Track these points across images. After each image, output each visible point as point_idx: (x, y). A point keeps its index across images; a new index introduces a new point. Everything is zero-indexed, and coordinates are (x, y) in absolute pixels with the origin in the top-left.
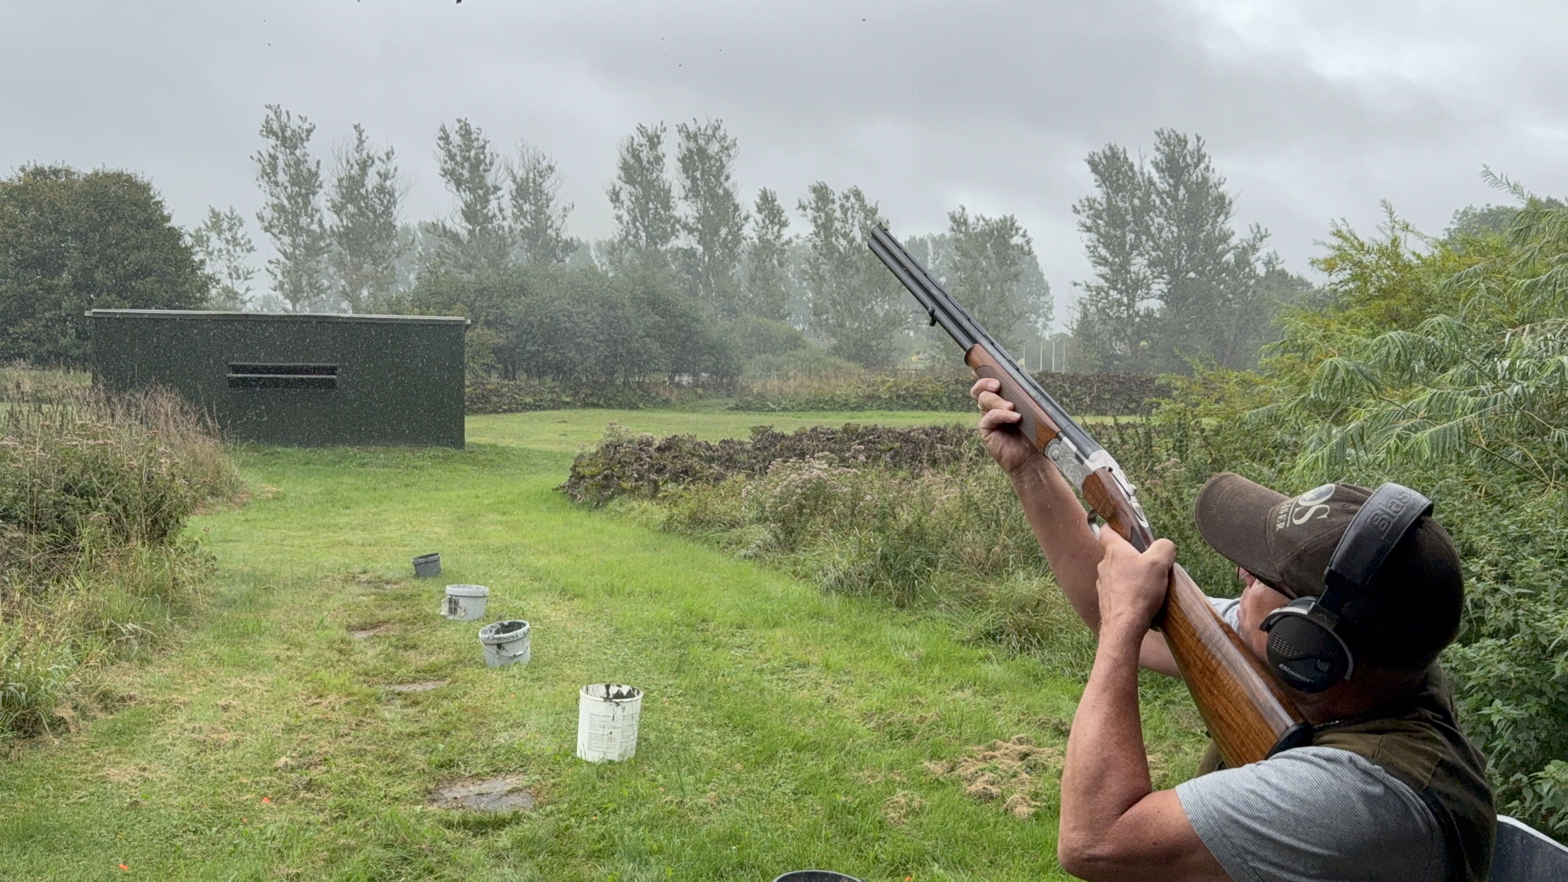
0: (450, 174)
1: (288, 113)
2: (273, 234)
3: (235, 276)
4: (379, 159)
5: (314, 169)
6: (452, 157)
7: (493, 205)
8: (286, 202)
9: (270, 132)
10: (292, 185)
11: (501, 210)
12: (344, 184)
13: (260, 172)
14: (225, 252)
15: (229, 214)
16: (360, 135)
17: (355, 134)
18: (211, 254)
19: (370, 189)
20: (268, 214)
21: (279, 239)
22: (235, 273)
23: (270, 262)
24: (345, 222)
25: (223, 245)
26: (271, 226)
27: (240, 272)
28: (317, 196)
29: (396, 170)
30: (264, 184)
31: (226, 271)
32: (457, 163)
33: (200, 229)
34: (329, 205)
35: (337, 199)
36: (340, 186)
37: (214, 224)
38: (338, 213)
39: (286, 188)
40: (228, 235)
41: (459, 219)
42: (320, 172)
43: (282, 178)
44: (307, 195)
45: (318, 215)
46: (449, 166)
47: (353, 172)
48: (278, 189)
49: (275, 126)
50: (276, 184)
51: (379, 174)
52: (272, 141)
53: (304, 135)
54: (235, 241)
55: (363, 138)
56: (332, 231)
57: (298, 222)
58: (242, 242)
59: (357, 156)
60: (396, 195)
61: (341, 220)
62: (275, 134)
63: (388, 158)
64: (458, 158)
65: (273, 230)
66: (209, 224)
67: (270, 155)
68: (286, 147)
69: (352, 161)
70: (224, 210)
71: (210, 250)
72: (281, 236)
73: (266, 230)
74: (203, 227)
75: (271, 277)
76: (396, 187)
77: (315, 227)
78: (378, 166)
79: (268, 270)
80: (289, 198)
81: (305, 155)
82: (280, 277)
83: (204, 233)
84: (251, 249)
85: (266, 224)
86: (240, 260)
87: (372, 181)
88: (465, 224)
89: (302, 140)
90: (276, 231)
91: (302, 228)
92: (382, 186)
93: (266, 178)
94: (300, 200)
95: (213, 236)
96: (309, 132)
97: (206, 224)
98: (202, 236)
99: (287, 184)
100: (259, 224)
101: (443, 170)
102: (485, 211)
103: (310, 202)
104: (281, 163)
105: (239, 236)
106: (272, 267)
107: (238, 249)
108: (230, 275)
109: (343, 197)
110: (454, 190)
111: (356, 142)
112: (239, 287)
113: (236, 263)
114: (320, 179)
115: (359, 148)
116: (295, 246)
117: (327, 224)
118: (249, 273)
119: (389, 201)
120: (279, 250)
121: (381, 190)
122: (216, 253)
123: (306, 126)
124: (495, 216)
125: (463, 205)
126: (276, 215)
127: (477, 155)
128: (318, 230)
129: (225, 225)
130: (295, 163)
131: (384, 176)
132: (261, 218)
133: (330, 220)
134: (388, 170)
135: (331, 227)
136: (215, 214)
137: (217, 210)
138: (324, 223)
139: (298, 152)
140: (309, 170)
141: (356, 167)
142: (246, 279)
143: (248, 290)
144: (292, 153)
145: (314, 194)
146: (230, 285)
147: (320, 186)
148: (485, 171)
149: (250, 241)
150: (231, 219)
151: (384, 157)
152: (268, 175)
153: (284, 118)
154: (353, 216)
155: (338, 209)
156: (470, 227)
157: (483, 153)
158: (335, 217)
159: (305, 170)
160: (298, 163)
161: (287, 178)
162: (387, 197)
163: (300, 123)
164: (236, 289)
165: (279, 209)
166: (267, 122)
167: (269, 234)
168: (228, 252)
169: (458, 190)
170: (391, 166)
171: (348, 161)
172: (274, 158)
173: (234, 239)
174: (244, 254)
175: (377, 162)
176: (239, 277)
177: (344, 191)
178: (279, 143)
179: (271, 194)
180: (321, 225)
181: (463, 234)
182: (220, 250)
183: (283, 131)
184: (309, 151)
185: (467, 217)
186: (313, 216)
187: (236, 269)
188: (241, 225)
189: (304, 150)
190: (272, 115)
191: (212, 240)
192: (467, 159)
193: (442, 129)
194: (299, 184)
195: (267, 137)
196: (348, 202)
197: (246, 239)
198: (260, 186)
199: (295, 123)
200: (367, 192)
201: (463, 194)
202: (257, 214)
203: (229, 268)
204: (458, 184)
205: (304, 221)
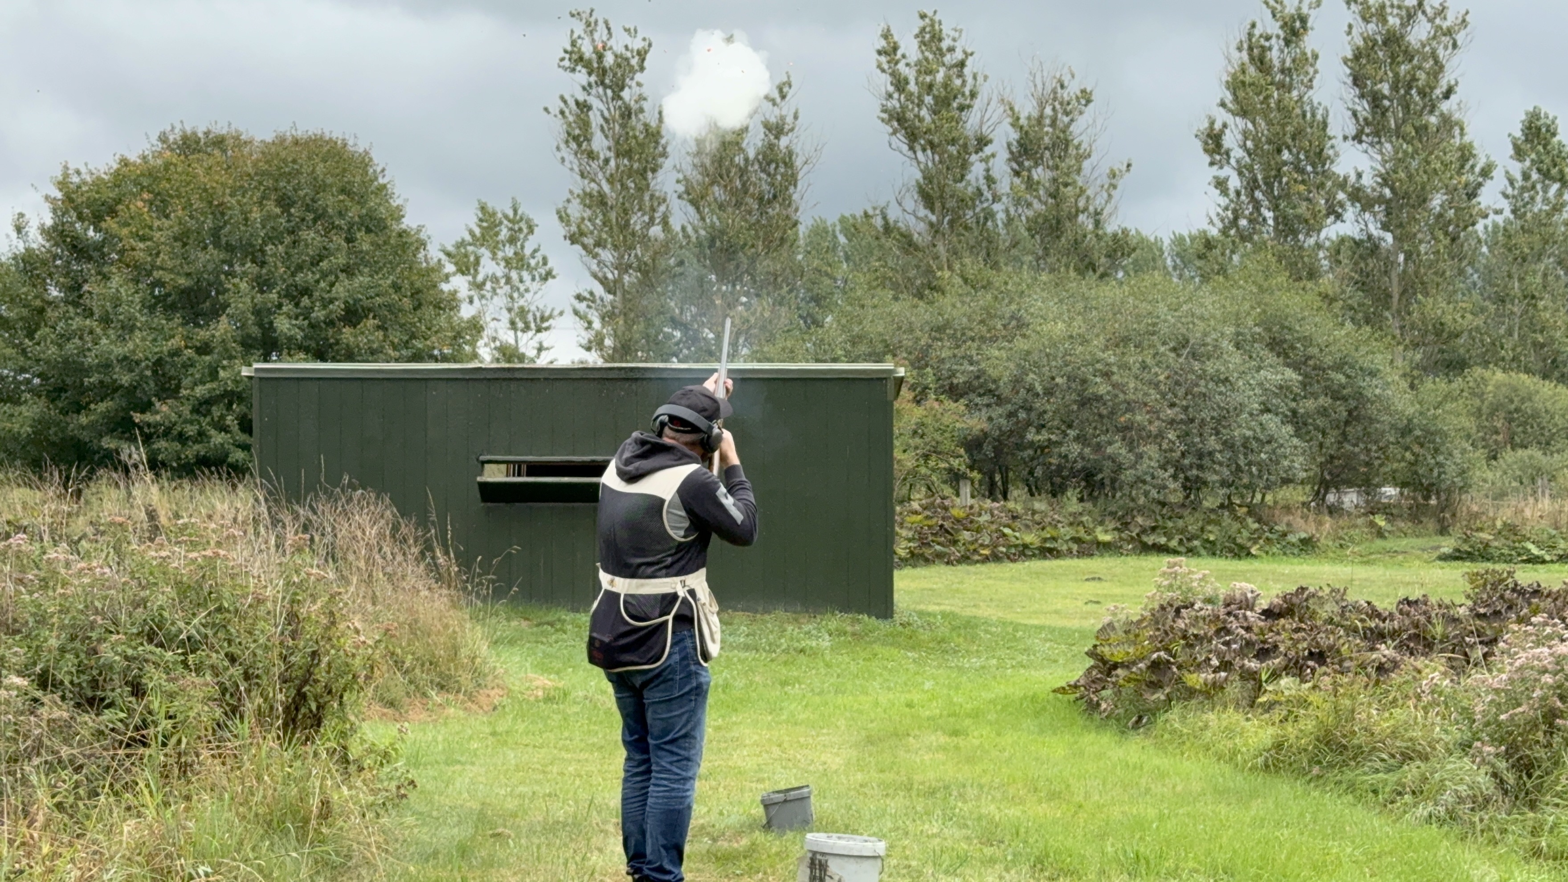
0: (899, 120)
1: (606, 23)
2: (585, 247)
3: (520, 325)
5: (653, 124)
6: (899, 84)
7: (976, 171)
8: (606, 188)
9: (577, 59)
10: (617, 156)
11: (990, 180)
13: (561, 135)
14: (503, 282)
15: (511, 214)
18: (480, 286)
20: (576, 210)
21: (595, 256)
22: (521, 319)
23: (579, 298)
25: (499, 270)
26: (582, 234)
27: (530, 317)
28: (660, 173)
30: (570, 157)
31: (505, 317)
32: (909, 98)
33: (462, 244)
34: (681, 188)
35: (696, 176)
36: (699, 152)
37: (484, 231)
38: (694, 203)
40: (509, 251)
41: (912, 201)
42: (665, 128)
43: (600, 143)
44: (643, 173)
45: (662, 209)
46: (895, 104)
48: (594, 164)
49: (587, 50)
50: (591, 155)
51: (767, 126)
52: (582, 76)
54: (519, 262)
56: (687, 236)
58: (533, 262)
60: (801, 164)
61: (703, 219)
62: (588, 65)
63: (786, 97)
64: (913, 86)
65: (586, 240)
66: (477, 231)
67: (577, 103)
68: (606, 87)
70: (502, 207)
71: (480, 278)
72: (598, 250)
73: (573, 239)
74: (468, 238)
75: (581, 324)
76: (800, 149)
77: (657, 231)
78: (766, 111)
80: (610, 180)
81: (642, 98)
82: (597, 325)
83: (468, 248)
84: (549, 276)
85: (574, 228)
86: (528, 296)
87: (756, 139)
88: (923, 212)
89: (632, 71)
90: (591, 241)
92: (772, 147)
93: (574, 146)
95: (485, 253)
96: (642, 55)
97: (472, 233)
98: (464, 255)
99: (607, 154)
100: (561, 230)
101: (885, 109)
102: (962, 185)
103: (648, 185)
104: (595, 119)
105: (528, 251)
106: (582, 307)
108: (513, 323)
110: (906, 148)
112: (527, 344)
113: (522, 302)
116: (622, 268)
117: (676, 224)
118: (543, 319)
120: (595, 276)
122: (488, 286)
123: (637, 44)
124: (979, 192)
125: (921, 175)
126: (588, 213)
127: (949, 76)
128: (662, 236)
129: (504, 233)
130: (622, 116)
131: (776, 130)
132: (564, 217)
133: (684, 216)
135: (683, 229)
136: (486, 215)
137: (490, 206)
138: (671, 221)
139: (626, 94)
140: (646, 126)
142: (539, 330)
143: (540, 349)
144: (616, 97)
145: (655, 169)
146: (512, 341)
147: (664, 154)
149: (545, 261)
150: (513, 222)
152: (576, 139)
153: (602, 33)
154: (721, 207)
155: (696, 197)
156: (934, 218)
157: (962, 73)
158: (691, 210)
159: (640, 127)
160: (627, 113)
161: (608, 144)
163: (628, 40)
164: (522, 350)
165: (596, 200)
166: (573, 44)
167: (578, 247)
168: (510, 281)
169: (913, 148)
172: (585, 107)
173: (519, 256)
174: (535, 286)
176: (527, 328)
177: (707, 162)
178: (593, 78)
179: (582, 175)
180: (667, 228)
181: (919, 230)
182: (495, 280)
183: (600, 57)
184: (645, 91)
185: (927, 199)
186: (653, 210)
187: (523, 313)
188: (531, 230)
189: (636, 90)
190: (579, 29)
191: (483, 261)
192: (930, 86)
193: (887, 35)
194: (628, 154)
195: (573, 70)
196: (712, 183)
197: (539, 256)
198: (563, 160)
199: (619, 43)
200: (746, 160)
201: (920, 154)
202: (558, 212)
203: (510, 310)
204: (912, 137)
205: (637, 221)
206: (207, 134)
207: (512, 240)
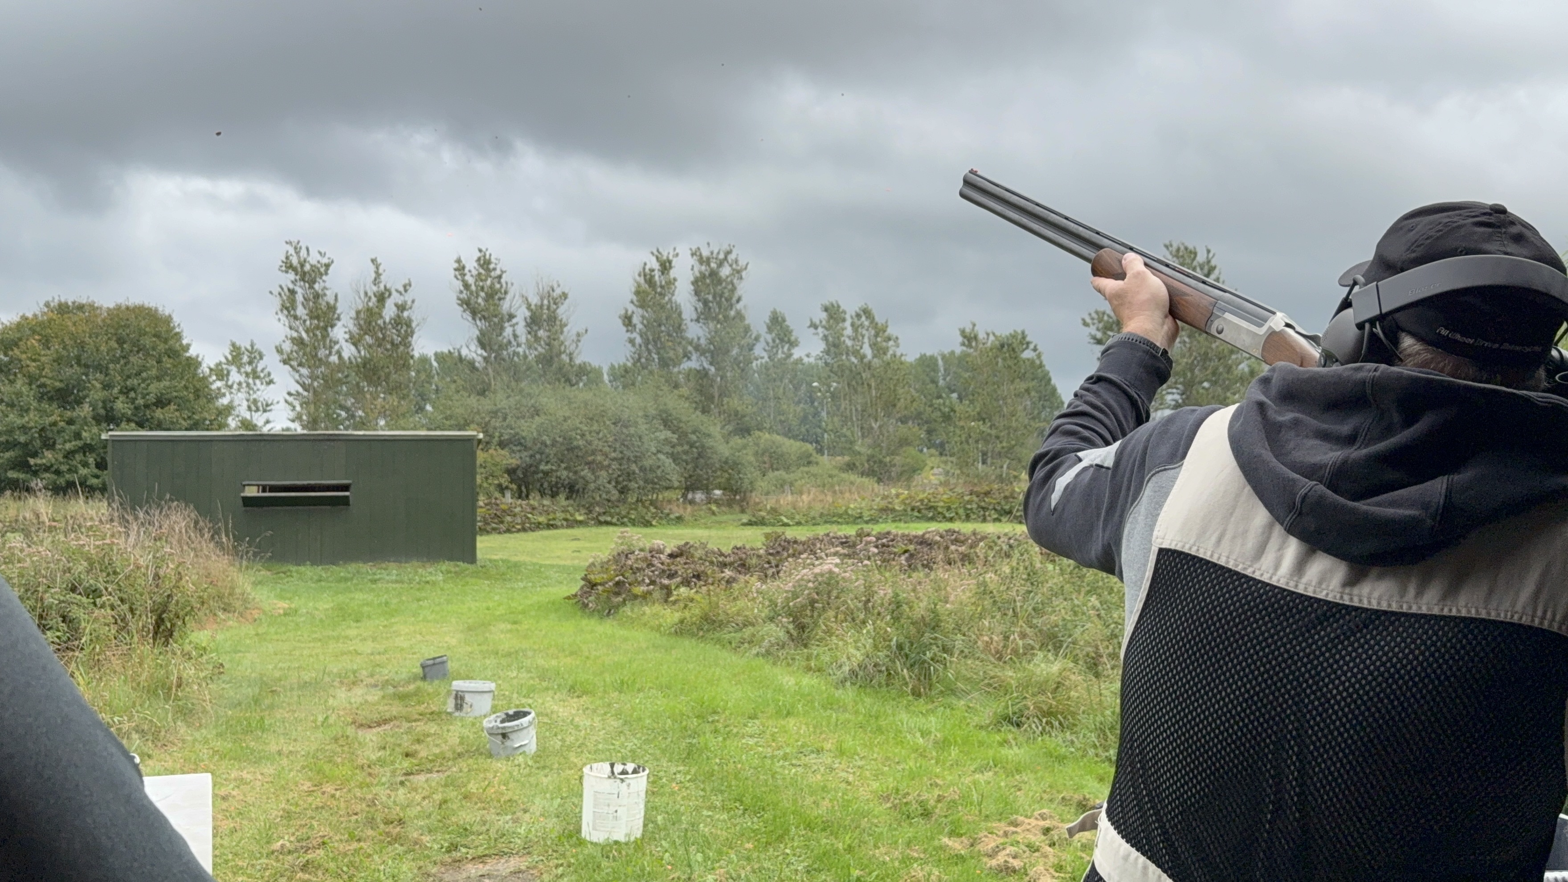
0: (467, 304)
1: (308, 249)
2: (292, 366)
3: (253, 408)
4: (397, 291)
5: (332, 302)
6: (467, 286)
7: (508, 331)
8: (304, 335)
9: (289, 266)
10: (311, 318)
11: (515, 336)
12: (362, 315)
13: (279, 307)
14: (244, 385)
15: (249, 348)
16: (377, 268)
17: (372, 268)
18: (231, 387)
19: (387, 320)
20: (287, 347)
21: (298, 371)
22: (254, 406)
23: (290, 394)
24: (363, 353)
25: (242, 378)
26: (290, 359)
27: (259, 404)
28: (336, 329)
29: (413, 301)
30: (283, 318)
31: (245, 404)
32: (471, 293)
33: (220, 364)
34: (347, 336)
35: (355, 330)
36: (357, 318)
37: (234, 357)
38: (355, 344)
39: (305, 321)
40: (249, 369)
41: (474, 346)
42: (338, 305)
43: (301, 311)
44: (325, 329)
45: (337, 347)
46: (464, 296)
47: (371, 304)
48: (298, 323)
49: (295, 261)
50: (296, 318)
51: (396, 305)
52: (291, 276)
53: (322, 270)
54: (255, 375)
55: (381, 271)
56: (351, 362)
57: (316, 355)
58: (262, 375)
59: (375, 289)
60: (414, 325)
61: (359, 352)
62: (295, 270)
63: (406, 291)
64: (473, 288)
65: (292, 363)
66: (230, 358)
67: (289, 290)
68: (304, 282)
69: (370, 294)
70: (245, 344)
71: (230, 383)
72: (300, 368)
73: (285, 362)
74: (224, 360)
75: (289, 408)
76: (413, 318)
77: (334, 359)
78: (395, 298)
79: (286, 401)
80: (307, 331)
81: (325, 288)
82: (298, 408)
83: (224, 366)
84: (271, 382)
85: (285, 357)
86: (259, 393)
87: (389, 312)
88: (480, 351)
89: (321, 275)
90: (294, 363)
91: (320, 360)
92: (398, 316)
93: (285, 312)
94: (318, 333)
95: (233, 369)
96: (327, 266)
97: (226, 358)
98: (222, 370)
99: (306, 317)
100: (278, 357)
101: (459, 299)
102: (500, 338)
103: (328, 335)
104: (299, 298)
105: (259, 369)
106: (290, 399)
107: (258, 382)
108: (249, 408)
109: (361, 328)
110: (470, 319)
111: (373, 275)
112: (258, 419)
113: (255, 396)
114: (338, 312)
115: (376, 281)
116: (313, 377)
117: (346, 355)
118: (267, 405)
119: (406, 331)
120: (298, 382)
121: (398, 322)
122: (235, 386)
123: (325, 261)
124: (510, 342)
125: (477, 333)
126: (295, 348)
127: (493, 284)
128: (337, 361)
129: (245, 359)
130: (314, 297)
131: (401, 308)
132: (279, 350)
133: (348, 351)
134: (406, 302)
135: (349, 358)
136: (235, 348)
137: (238, 344)
138: (342, 354)
139: (316, 286)
140: (328, 303)
141: (374, 299)
142: (265, 411)
143: (268, 422)
144: (311, 287)
145: (332, 326)
146: (249, 417)
147: (338, 319)
148: (500, 299)
149: (269, 374)
150: (251, 353)
151: (402, 289)
152: (287, 309)
153: (303, 253)
154: (370, 346)
155: (355, 341)
156: (485, 354)
157: (499, 282)
158: (353, 348)
159: (324, 304)
160: (317, 296)
161: (305, 312)
162: (405, 328)
163: (319, 258)
164: (255, 421)
165: (299, 342)
166: (287, 258)
167: (287, 367)
168: (248, 385)
169: (474, 319)
170: (408, 297)
171: (366, 294)
172: (292, 292)
173: (254, 371)
174: (263, 387)
175: (394, 293)
176: (257, 410)
177: (362, 322)
178: (298, 277)
179: (291, 328)
180: (340, 357)
181: (479, 361)
182: (240, 384)
183: (302, 266)
184: (327, 285)
185: (482, 345)
186: (331, 348)
187: (255, 402)
188: (261, 358)
189: (322, 284)
190: (292, 251)
191: (232, 373)
192: (482, 289)
193: (459, 261)
194: (318, 318)
195: (287, 272)
196: (366, 333)
197: (266, 372)
198: (279, 320)
199: (314, 259)
200: (384, 323)
201: (478, 322)
202: (276, 347)
203: (248, 400)
204: (474, 313)
205: (322, 353)
206: (74, 303)
207: (250, 363)
